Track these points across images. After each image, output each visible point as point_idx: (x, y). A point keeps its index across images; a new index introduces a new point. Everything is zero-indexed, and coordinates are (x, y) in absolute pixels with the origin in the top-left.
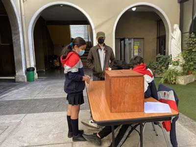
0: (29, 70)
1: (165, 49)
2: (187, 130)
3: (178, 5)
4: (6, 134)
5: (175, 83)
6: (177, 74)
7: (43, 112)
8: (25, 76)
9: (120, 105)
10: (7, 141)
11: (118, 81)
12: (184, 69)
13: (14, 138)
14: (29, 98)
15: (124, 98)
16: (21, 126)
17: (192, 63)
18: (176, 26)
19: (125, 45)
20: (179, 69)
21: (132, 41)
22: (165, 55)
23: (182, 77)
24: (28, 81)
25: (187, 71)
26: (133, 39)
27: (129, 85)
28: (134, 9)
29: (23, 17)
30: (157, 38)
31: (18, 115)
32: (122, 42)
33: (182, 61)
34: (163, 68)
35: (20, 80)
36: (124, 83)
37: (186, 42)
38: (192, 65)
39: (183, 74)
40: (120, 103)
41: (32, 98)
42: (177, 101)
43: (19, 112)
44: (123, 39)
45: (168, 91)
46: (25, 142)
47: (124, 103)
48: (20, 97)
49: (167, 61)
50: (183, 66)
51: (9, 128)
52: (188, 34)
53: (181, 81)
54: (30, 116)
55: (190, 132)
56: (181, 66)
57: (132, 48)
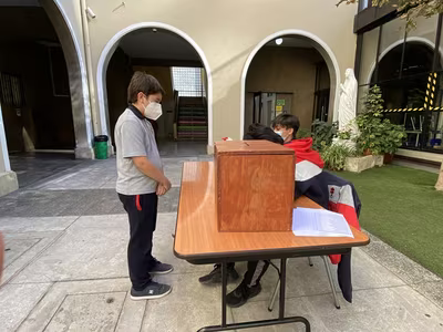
0: (97, 140)
1: (327, 112)
2: (366, 256)
3: (355, 37)
4: (32, 253)
5: (342, 169)
6: (346, 153)
7: (109, 213)
8: (92, 151)
9: (239, 217)
10: (30, 268)
11: (237, 162)
12: (359, 146)
13: (46, 262)
14: (92, 188)
15: (249, 202)
16: (64, 239)
17: (372, 136)
18: (350, 72)
19: (261, 104)
20: (350, 145)
21: (273, 98)
22: (326, 120)
23: (356, 160)
24: (96, 157)
25: (362, 150)
26: (274, 95)
27: (261, 174)
28: (279, 42)
29: (88, 48)
30: (316, 94)
31: (63, 218)
32: (257, 98)
33: (356, 133)
34: (323, 143)
35: (84, 155)
36: (250, 168)
37: (363, 101)
38: (374, 140)
39: (356, 154)
40: (240, 213)
41: (97, 187)
42: (358, 208)
43: (68, 212)
44: (259, 94)
45: (341, 185)
46: (62, 272)
47: (248, 212)
48: (76, 185)
49: (330, 132)
50: (358, 140)
51: (42, 242)
52: (367, 87)
53: (353, 165)
54: (86, 220)
55: (371, 260)
56: (353, 140)
57: (273, 109)
